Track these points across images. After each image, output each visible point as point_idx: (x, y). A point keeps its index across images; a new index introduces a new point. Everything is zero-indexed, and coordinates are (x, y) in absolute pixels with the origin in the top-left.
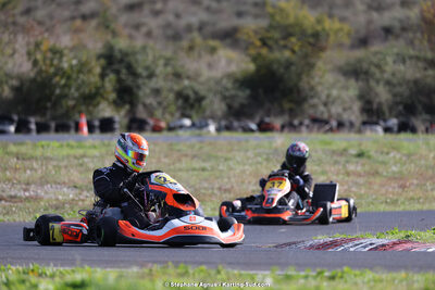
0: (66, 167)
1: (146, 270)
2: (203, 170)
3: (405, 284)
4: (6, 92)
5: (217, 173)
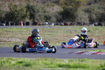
0: (18, 34)
1: (37, 59)
2: (51, 35)
3: (100, 62)
4: (3, 16)
5: (54, 35)
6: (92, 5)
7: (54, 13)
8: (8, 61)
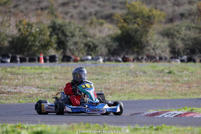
1: (70, 126)
2: (97, 79)
3: (190, 132)
4: (6, 44)
5: (104, 81)
6: (176, 23)
7: (104, 39)
8: (14, 131)
